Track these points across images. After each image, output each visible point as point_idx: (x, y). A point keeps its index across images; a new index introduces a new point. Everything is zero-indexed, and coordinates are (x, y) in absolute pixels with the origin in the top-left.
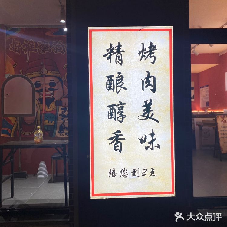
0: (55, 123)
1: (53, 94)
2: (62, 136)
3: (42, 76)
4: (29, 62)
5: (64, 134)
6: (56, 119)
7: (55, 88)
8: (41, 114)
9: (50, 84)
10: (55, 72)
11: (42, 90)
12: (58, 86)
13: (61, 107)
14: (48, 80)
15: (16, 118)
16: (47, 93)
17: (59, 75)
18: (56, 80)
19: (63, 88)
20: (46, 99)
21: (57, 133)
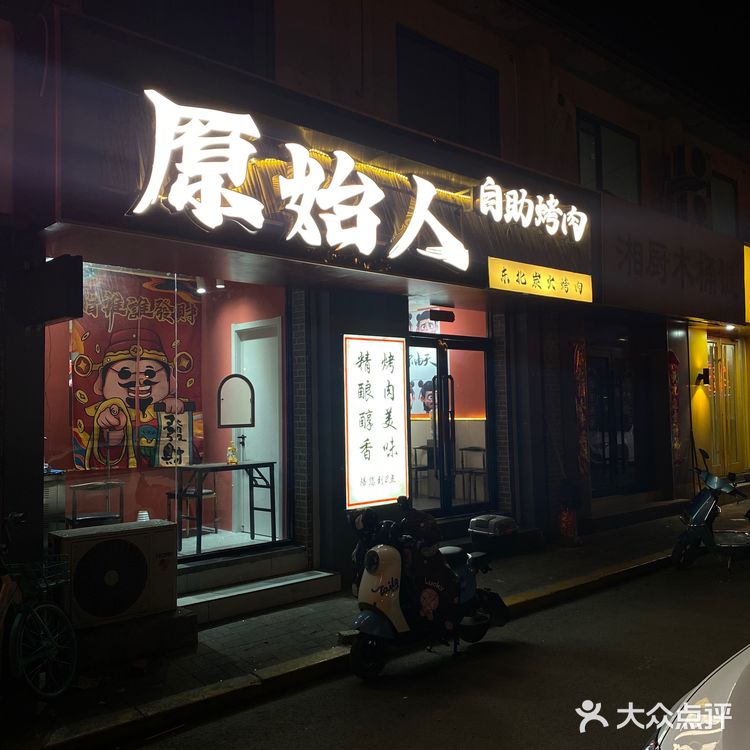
0: (158, 442)
1: (150, 391)
2: (170, 465)
3: (134, 359)
4: (112, 333)
5: (172, 461)
6: (158, 434)
7: (153, 380)
8: (133, 428)
9: (146, 373)
10: (155, 352)
11: (133, 384)
12: (161, 376)
13: (163, 415)
14: (143, 365)
15: (90, 435)
16: (141, 389)
17: (164, 359)
18: (156, 367)
19: (169, 380)
20: (141, 400)
21: (161, 460)
